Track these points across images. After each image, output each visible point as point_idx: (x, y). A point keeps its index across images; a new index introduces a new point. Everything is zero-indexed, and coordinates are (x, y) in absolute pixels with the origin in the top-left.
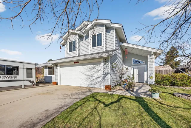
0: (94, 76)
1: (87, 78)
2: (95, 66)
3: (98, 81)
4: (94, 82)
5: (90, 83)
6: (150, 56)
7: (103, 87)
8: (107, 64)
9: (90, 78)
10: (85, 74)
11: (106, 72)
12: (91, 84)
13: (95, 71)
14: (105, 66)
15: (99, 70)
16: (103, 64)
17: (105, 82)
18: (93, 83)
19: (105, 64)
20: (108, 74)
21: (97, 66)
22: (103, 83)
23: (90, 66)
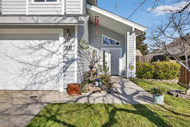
0: (41, 64)
1: (23, 69)
2: (44, 43)
3: (50, 77)
4: (42, 78)
5: (31, 80)
6: (130, 34)
7: (61, 89)
8: (72, 40)
9: (30, 70)
10: (19, 59)
11: (70, 57)
12: (34, 84)
13: (44, 54)
14: (68, 44)
15: (54, 53)
16: (62, 39)
17: (67, 77)
18: (37, 80)
19: (67, 40)
20: (73, 60)
21: (49, 43)
22: (61, 80)
23: (31, 41)
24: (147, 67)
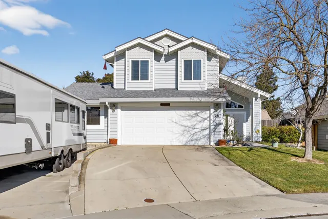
0: (197, 127)
1: (184, 131)
2: (199, 113)
3: (203, 135)
4: (197, 136)
5: (190, 138)
8: (218, 111)
9: (189, 131)
10: (181, 123)
11: (217, 122)
12: (192, 140)
13: (198, 120)
14: (216, 113)
15: (205, 119)
16: (212, 110)
17: (216, 136)
18: (195, 138)
19: (216, 110)
20: (220, 124)
21: (202, 112)
23: (189, 111)
24: (273, 131)
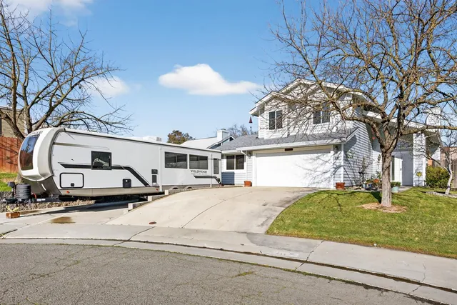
0: (318, 170)
1: (307, 173)
2: (320, 156)
3: (324, 179)
4: (319, 179)
5: (312, 181)
7: (332, 187)
8: (339, 153)
9: (311, 174)
10: (304, 167)
11: (338, 164)
12: (314, 183)
13: (320, 163)
14: (336, 155)
15: (326, 162)
16: (332, 152)
18: (316, 181)
19: (336, 153)
20: (340, 167)
21: (324, 155)
22: (332, 180)
23: (312, 155)
